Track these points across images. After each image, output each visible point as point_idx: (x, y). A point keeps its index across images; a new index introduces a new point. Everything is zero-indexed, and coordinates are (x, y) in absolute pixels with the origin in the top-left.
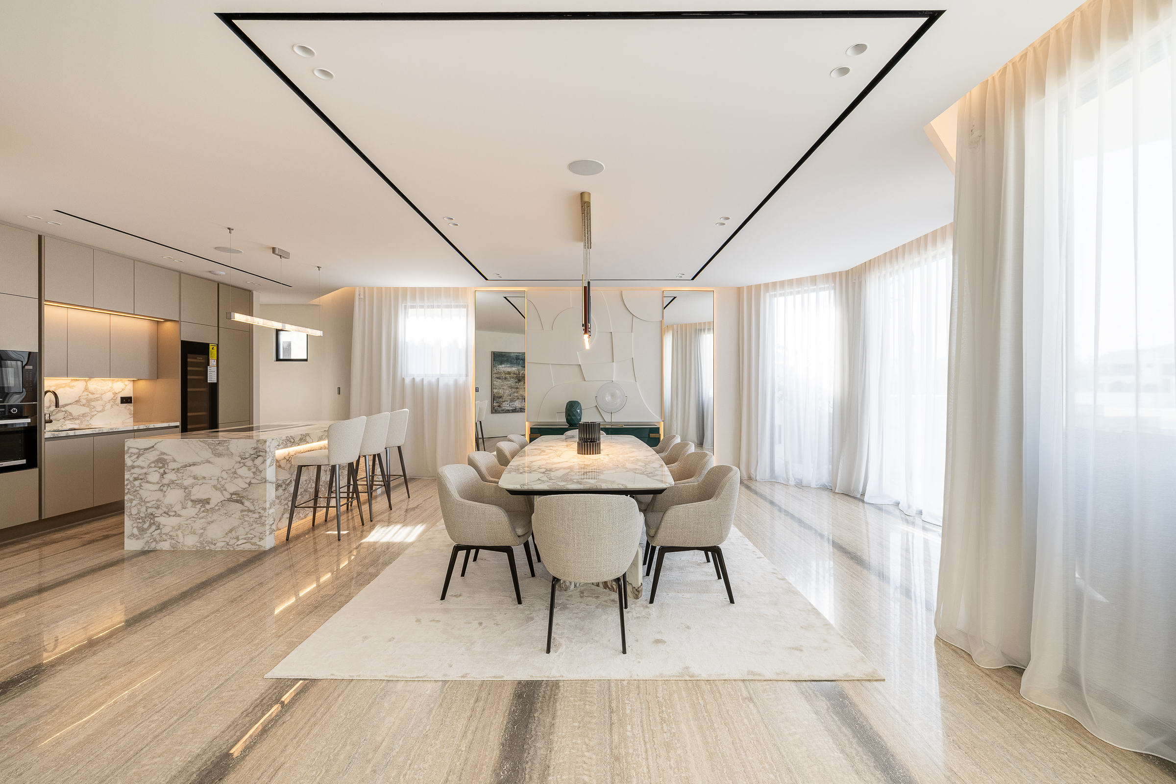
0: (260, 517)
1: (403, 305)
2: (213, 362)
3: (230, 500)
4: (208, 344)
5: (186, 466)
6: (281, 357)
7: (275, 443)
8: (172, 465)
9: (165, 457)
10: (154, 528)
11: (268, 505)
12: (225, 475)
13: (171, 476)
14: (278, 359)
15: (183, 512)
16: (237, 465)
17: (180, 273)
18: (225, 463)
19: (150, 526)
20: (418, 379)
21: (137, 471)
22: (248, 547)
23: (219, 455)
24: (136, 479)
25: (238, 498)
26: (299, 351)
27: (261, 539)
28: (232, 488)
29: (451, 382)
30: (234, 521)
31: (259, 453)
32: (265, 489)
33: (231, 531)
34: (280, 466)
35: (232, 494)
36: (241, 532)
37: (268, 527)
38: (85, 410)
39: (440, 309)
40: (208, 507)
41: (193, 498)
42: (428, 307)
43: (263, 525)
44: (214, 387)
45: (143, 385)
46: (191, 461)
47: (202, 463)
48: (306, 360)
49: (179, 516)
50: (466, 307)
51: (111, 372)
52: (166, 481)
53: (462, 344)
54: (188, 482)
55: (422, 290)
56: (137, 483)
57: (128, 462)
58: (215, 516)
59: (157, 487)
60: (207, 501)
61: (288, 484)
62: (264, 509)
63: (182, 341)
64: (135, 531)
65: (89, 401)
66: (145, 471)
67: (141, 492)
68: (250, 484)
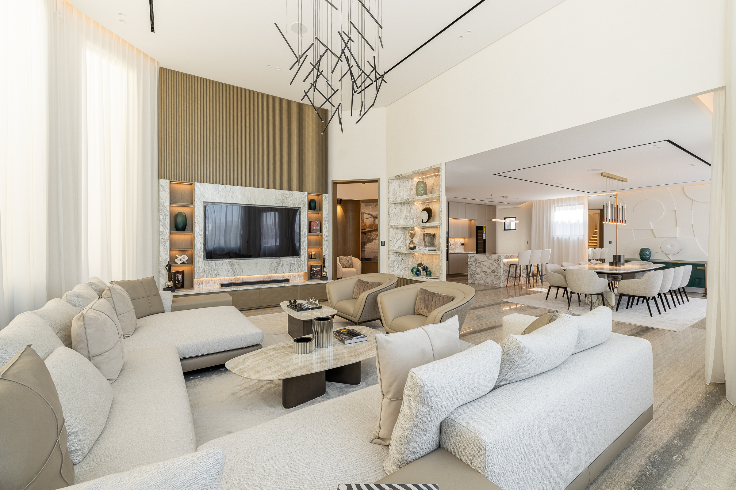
0: (499, 277)
1: (553, 206)
2: (484, 232)
3: (492, 272)
4: (483, 226)
5: (481, 262)
6: (506, 229)
7: (503, 257)
8: (478, 261)
9: (476, 259)
10: (474, 277)
11: (501, 275)
12: (491, 265)
13: (478, 264)
14: (505, 230)
15: (481, 274)
16: (494, 262)
17: (476, 204)
18: (491, 261)
19: (473, 277)
20: (560, 237)
21: (470, 262)
22: (496, 285)
23: (489, 259)
24: (470, 264)
25: (494, 272)
26: (513, 227)
27: (500, 284)
28: (492, 269)
29: (576, 238)
30: (493, 278)
31: (499, 259)
32: (501, 270)
33: (492, 281)
34: (505, 265)
35: (492, 270)
36: (495, 281)
37: (501, 281)
38: (454, 247)
39: (570, 206)
40: (486, 273)
41: (483, 270)
42: (565, 206)
43: (500, 280)
44: (485, 240)
45: (466, 239)
46: (482, 261)
47: (485, 261)
48: (515, 230)
49: (480, 275)
50: (583, 204)
51: (460, 237)
52: (477, 265)
53: (581, 221)
54: (482, 266)
55: (562, 199)
56: (470, 265)
57: (469, 260)
58: (488, 276)
59: (475, 267)
60: (486, 272)
61: (507, 271)
62: (500, 275)
63: (477, 226)
64: (470, 278)
65: (455, 244)
66: (472, 262)
67: (471, 268)
68: (497, 268)
